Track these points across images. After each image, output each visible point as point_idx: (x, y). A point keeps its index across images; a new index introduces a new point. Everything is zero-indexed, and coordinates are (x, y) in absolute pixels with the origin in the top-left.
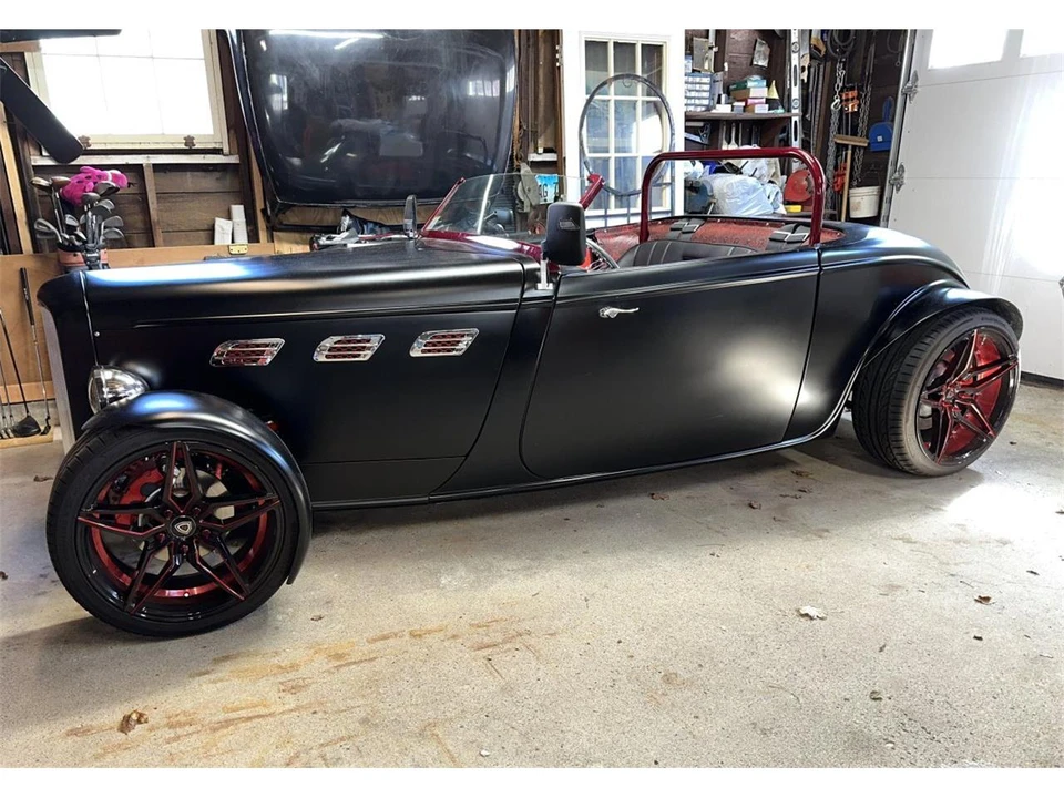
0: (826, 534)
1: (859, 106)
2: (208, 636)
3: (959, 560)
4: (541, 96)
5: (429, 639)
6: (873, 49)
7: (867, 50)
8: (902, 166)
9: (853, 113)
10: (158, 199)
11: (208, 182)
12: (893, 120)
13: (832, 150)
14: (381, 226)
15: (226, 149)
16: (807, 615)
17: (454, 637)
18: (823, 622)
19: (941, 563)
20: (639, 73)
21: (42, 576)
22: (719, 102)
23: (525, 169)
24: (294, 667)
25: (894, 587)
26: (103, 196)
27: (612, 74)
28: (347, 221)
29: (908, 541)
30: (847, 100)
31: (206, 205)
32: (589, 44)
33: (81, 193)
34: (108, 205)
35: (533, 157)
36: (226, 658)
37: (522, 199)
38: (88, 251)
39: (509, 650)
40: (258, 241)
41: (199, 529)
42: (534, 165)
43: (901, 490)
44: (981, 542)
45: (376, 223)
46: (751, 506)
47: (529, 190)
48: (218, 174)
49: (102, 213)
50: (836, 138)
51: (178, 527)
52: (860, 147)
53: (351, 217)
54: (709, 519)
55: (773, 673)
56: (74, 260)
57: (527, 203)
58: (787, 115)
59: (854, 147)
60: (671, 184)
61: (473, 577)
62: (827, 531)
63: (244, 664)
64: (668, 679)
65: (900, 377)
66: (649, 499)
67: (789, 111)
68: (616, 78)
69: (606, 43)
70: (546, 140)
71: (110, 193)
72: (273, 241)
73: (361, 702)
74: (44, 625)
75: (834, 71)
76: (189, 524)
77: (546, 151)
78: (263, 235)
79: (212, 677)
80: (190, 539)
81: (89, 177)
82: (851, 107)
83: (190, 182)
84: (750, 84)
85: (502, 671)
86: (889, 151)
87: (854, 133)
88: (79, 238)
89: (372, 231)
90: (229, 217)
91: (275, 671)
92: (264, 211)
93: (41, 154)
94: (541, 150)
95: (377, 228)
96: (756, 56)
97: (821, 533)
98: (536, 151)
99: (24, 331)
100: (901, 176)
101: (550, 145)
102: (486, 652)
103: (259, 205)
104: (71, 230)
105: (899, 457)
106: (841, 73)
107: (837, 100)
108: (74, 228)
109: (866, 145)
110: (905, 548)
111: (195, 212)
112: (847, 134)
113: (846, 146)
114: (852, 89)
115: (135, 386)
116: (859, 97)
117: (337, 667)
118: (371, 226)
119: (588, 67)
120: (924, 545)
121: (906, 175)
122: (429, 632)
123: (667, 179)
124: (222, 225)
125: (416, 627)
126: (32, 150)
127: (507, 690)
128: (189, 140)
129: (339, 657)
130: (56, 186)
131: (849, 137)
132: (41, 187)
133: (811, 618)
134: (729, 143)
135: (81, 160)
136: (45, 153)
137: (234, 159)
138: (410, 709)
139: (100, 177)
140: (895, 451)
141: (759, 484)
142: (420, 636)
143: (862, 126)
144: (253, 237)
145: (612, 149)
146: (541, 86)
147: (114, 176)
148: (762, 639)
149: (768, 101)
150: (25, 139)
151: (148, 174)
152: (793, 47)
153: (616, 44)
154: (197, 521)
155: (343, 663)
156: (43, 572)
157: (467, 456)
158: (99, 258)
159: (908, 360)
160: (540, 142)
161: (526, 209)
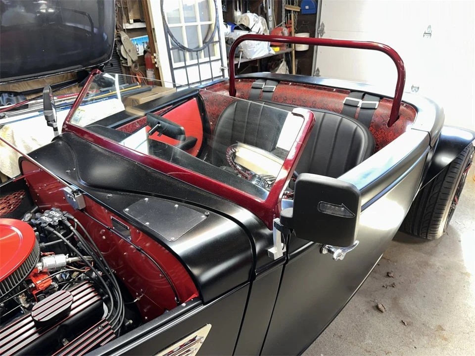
8: (323, 24)
13: (284, 12)
14: (16, 94)
23: (124, 36)
35: (127, 26)
37: (125, 57)
42: (129, 31)
45: (10, 93)
47: (130, 51)
50: (285, 7)
52: (296, 11)
57: (129, 61)
59: (294, 11)
60: (219, 42)
70: (134, 14)
77: (135, 21)
87: (293, 4)
89: (9, 101)
94: (131, 21)
95: (13, 98)
98: (128, 22)
100: (323, 29)
101: (138, 17)
109: (299, 10)
112: (289, 4)
113: (290, 11)
118: (6, 96)
121: (325, 28)
131: (291, 5)
134: (236, 11)
145: (183, 19)
160: (130, 15)
161: (130, 63)
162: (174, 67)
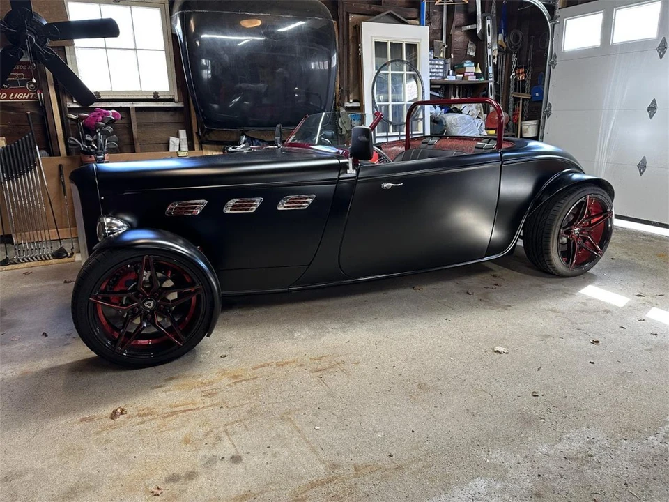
0: (509, 308)
1: (525, 77)
2: (162, 367)
3: (582, 321)
4: (351, 72)
5: (286, 367)
6: (532, 46)
7: (529, 47)
8: (550, 104)
9: (522, 81)
10: (138, 126)
11: (166, 117)
12: (544, 85)
13: (511, 100)
14: (263, 141)
15: (176, 99)
16: (498, 351)
17: (301, 365)
18: (507, 355)
19: (572, 323)
20: (405, 59)
21: (67, 335)
22: (449, 74)
23: (342, 111)
24: (210, 383)
25: (546, 336)
26: (107, 125)
27: (390, 60)
28: (244, 138)
29: (555, 311)
30: (519, 74)
31: (165, 130)
32: (377, 44)
33: (94, 123)
34: (110, 129)
35: (347, 104)
36: (171, 379)
37: (341, 127)
38: (98, 155)
39: (332, 372)
40: (194, 150)
41: (157, 306)
42: (347, 109)
43: (551, 284)
44: (595, 312)
45: (260, 140)
46: (468, 293)
47: (345, 122)
48: (171, 113)
49: (106, 134)
50: (513, 95)
51: (146, 304)
52: (527, 99)
53: (246, 136)
54: (445, 300)
55: (478, 382)
56: (90, 159)
57: (344, 129)
58: (486, 81)
59: (523, 99)
60: (423, 119)
61: (312, 333)
62: (510, 306)
63: (182, 382)
64: (420, 386)
65: (548, 222)
66: (412, 290)
67: (487, 79)
68: (391, 61)
69: (386, 43)
70: (354, 95)
71: (111, 122)
72: (202, 149)
73: (248, 401)
74: (68, 362)
75: (511, 58)
76: (152, 303)
77: (354, 101)
78: (196, 146)
79: (164, 389)
80: (152, 311)
81: (99, 114)
82: (521, 78)
83: (155, 117)
84: (465, 65)
85: (329, 384)
86: (542, 101)
87: (523, 92)
88: (93, 147)
89: (258, 144)
90: (178, 136)
91: (200, 385)
92: (197, 133)
93: (73, 101)
94: (351, 101)
95: (261, 143)
96: (469, 50)
97: (506, 307)
98: (348, 101)
99: (61, 199)
100: (550, 109)
101: (356, 98)
102: (319, 374)
103: (195, 129)
104: (88, 143)
105: (549, 266)
106: (515, 59)
107: (513, 74)
108: (91, 142)
109: (530, 98)
110: (553, 315)
111: (159, 134)
112: (519, 92)
113: (519, 98)
114: (521, 68)
115: (123, 227)
116: (525, 72)
117: (235, 383)
118: (257, 141)
119: (377, 55)
120: (563, 313)
122: (287, 363)
123: (421, 116)
124: (173, 140)
125: (280, 360)
126: (68, 100)
127: (331, 394)
128: (156, 94)
129: (236, 377)
130: (81, 119)
131: (521, 93)
132: (72, 119)
133: (500, 353)
134: (455, 97)
135: (95, 105)
136: (75, 101)
137: (180, 105)
138: (276, 405)
139: (105, 114)
140: (548, 263)
141: (473, 281)
142: (282, 365)
143: (527, 88)
144: (191, 147)
145: (390, 100)
146: (351, 66)
147: (113, 113)
148: (472, 365)
149: (476, 74)
150: (64, 93)
151: (133, 113)
152: (488, 46)
153: (391, 43)
154: (157, 301)
155: (238, 380)
156: (68, 332)
157: (309, 265)
158: (104, 158)
159: (552, 212)
160: (350, 96)
161: (344, 133)
162: (377, 135)
